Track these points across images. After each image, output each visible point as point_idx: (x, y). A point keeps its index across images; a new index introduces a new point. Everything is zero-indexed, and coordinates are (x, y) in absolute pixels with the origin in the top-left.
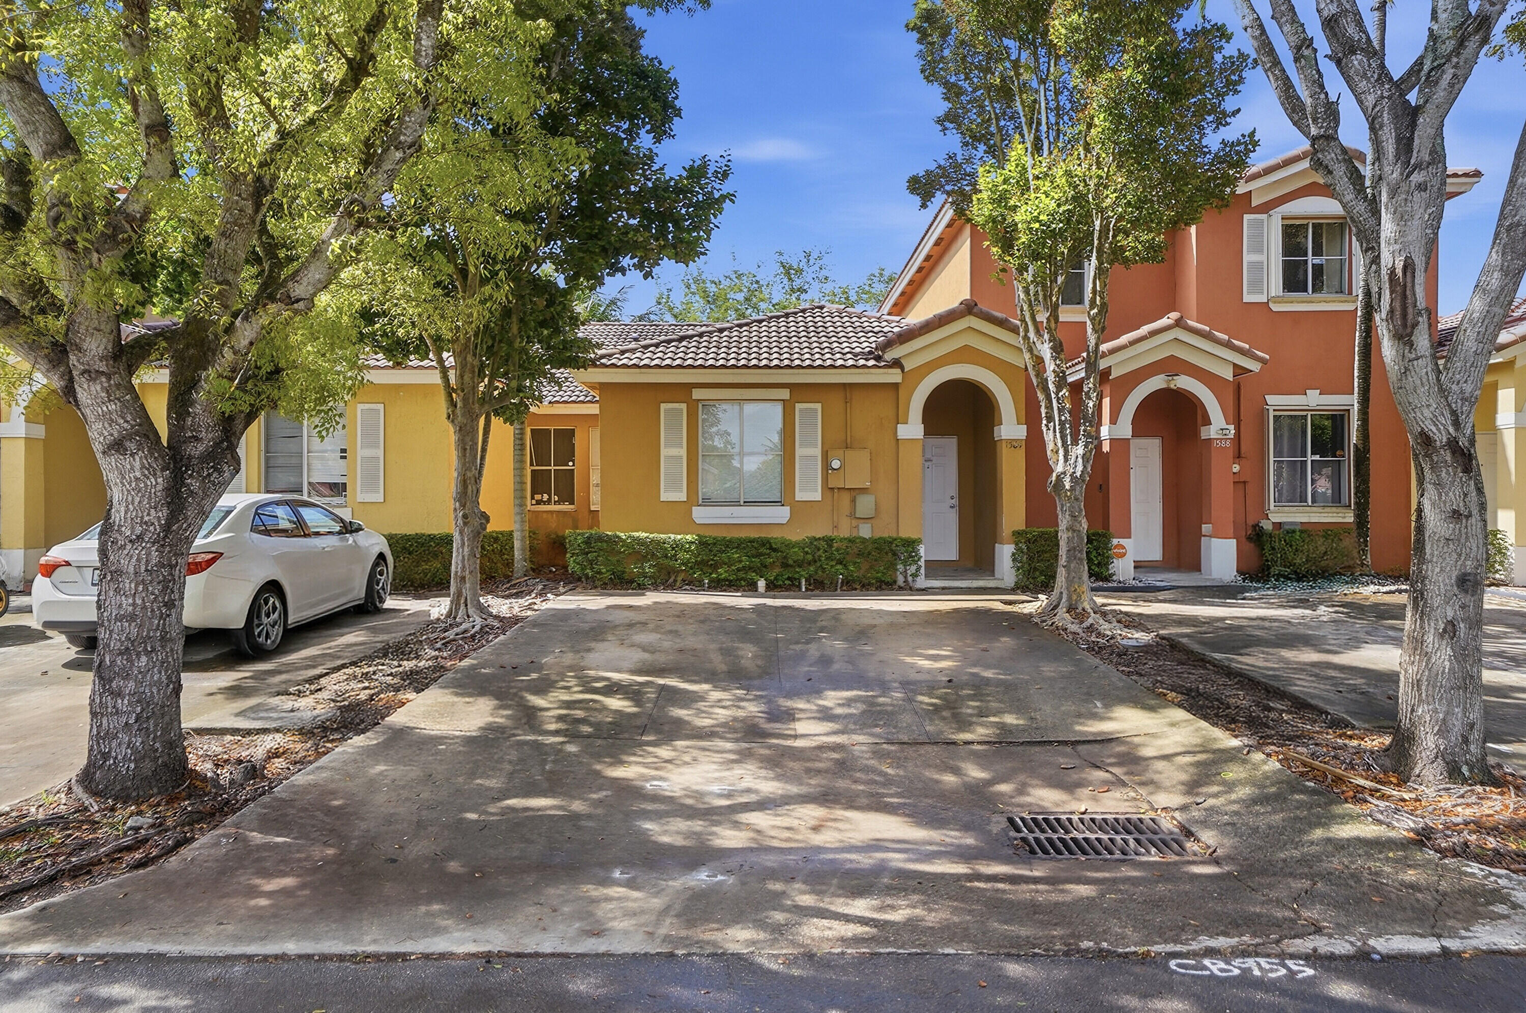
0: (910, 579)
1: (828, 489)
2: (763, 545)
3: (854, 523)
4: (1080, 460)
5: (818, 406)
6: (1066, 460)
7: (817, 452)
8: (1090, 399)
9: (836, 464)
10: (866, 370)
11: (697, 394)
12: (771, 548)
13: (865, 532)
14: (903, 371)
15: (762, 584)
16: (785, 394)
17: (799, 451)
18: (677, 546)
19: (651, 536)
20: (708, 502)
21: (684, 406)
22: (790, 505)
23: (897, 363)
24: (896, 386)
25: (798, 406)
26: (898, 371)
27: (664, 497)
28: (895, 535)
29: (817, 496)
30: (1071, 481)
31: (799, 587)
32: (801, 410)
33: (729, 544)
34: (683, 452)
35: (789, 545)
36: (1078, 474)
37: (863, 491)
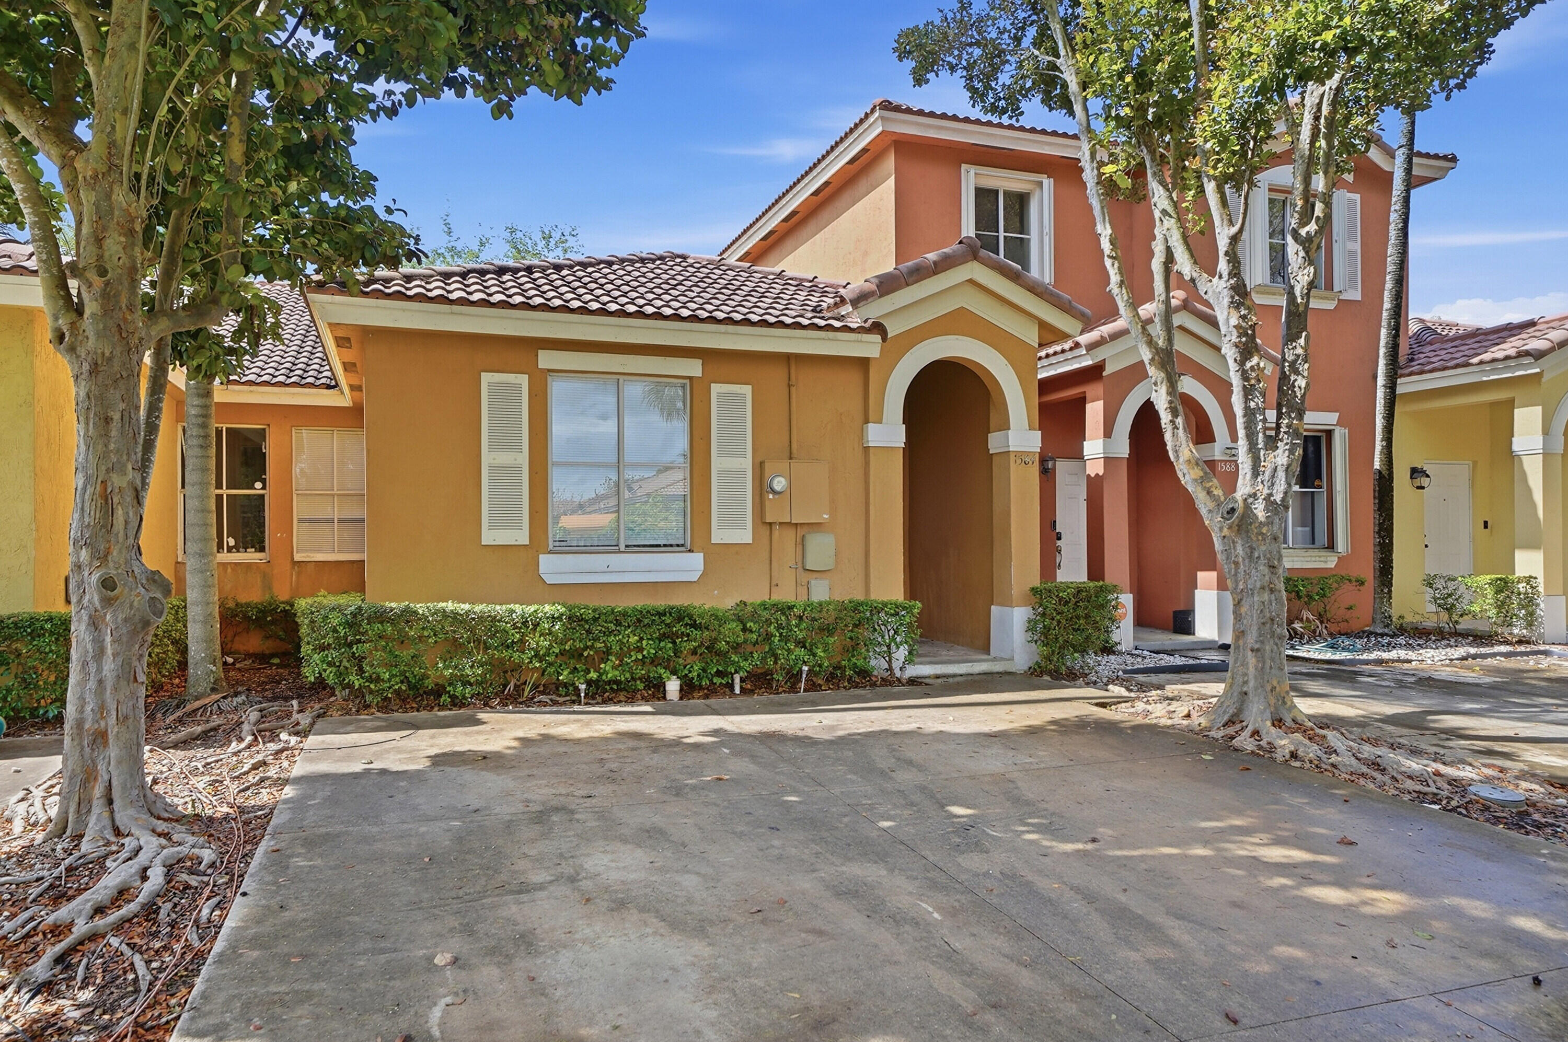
0: (896, 665)
1: (762, 523)
2: (680, 619)
3: (804, 577)
4: (1281, 474)
5: (747, 390)
6: (1256, 473)
7: (746, 464)
8: (1297, 373)
9: (779, 484)
10: (831, 334)
11: (547, 359)
12: (695, 626)
13: (820, 592)
14: (884, 338)
15: (673, 686)
16: (694, 368)
17: (718, 463)
18: (529, 625)
19: (478, 608)
20: (564, 547)
21: (523, 380)
22: (702, 550)
23: (878, 328)
24: (863, 363)
25: (716, 389)
26: (878, 338)
27: (489, 537)
28: (860, 597)
29: (745, 536)
30: (1266, 509)
31: (731, 686)
32: (719, 395)
33: (619, 619)
34: (523, 459)
35: (719, 618)
36: (1278, 497)
37: (815, 527)
